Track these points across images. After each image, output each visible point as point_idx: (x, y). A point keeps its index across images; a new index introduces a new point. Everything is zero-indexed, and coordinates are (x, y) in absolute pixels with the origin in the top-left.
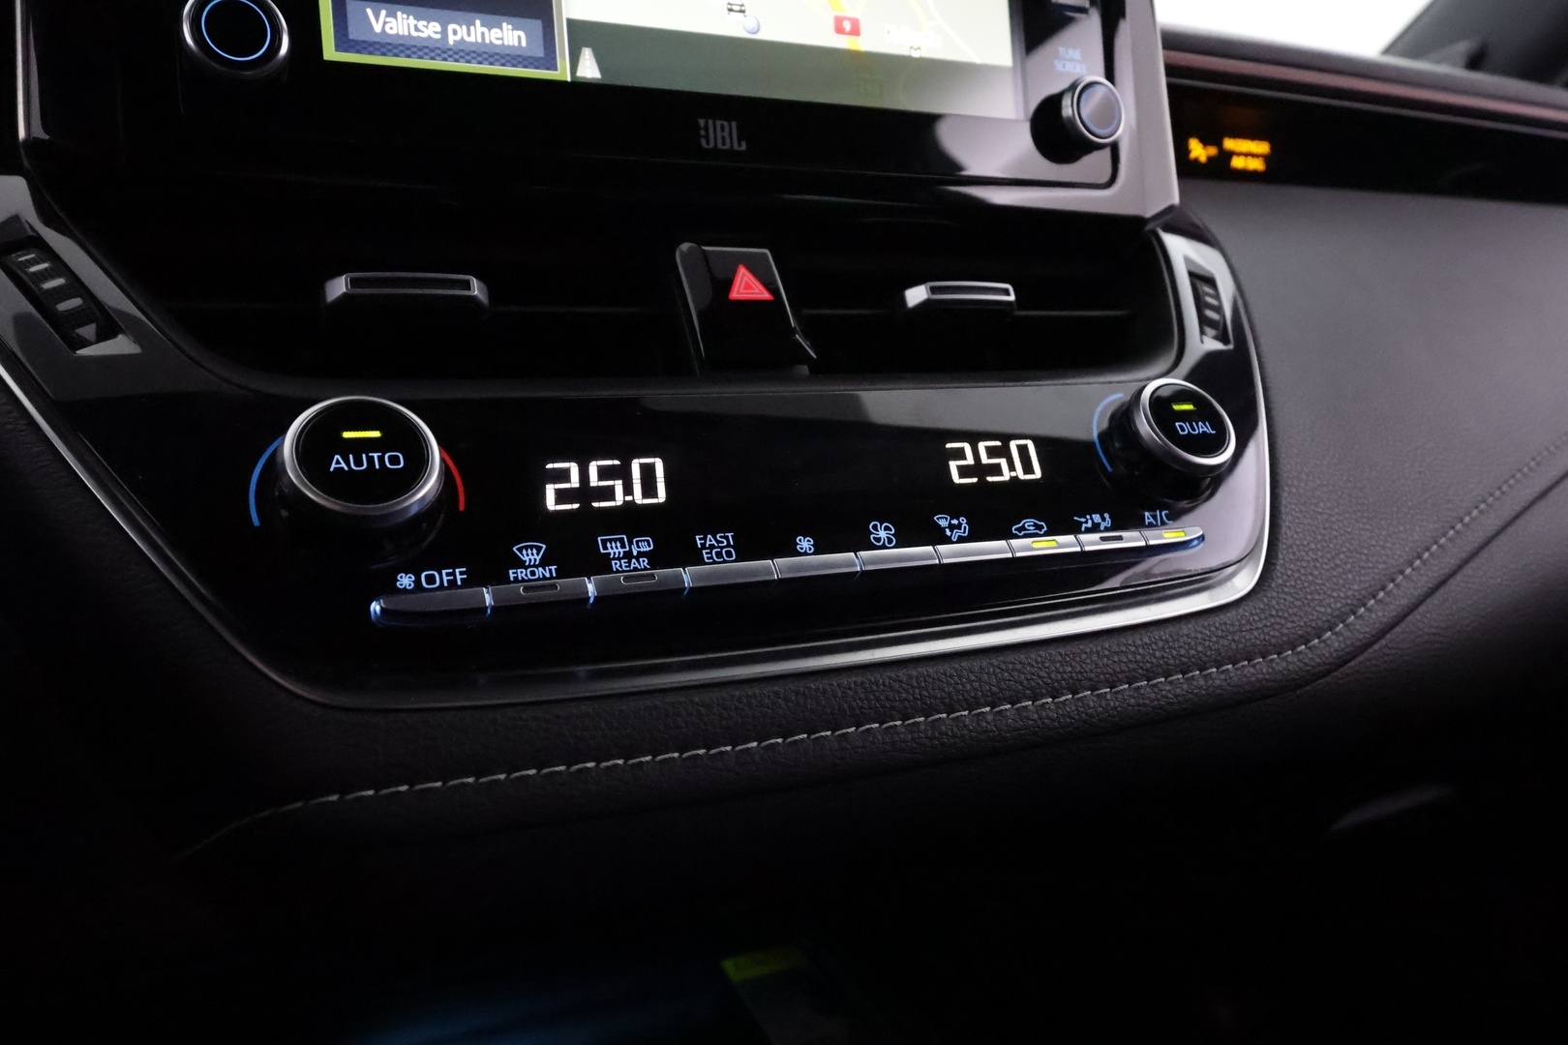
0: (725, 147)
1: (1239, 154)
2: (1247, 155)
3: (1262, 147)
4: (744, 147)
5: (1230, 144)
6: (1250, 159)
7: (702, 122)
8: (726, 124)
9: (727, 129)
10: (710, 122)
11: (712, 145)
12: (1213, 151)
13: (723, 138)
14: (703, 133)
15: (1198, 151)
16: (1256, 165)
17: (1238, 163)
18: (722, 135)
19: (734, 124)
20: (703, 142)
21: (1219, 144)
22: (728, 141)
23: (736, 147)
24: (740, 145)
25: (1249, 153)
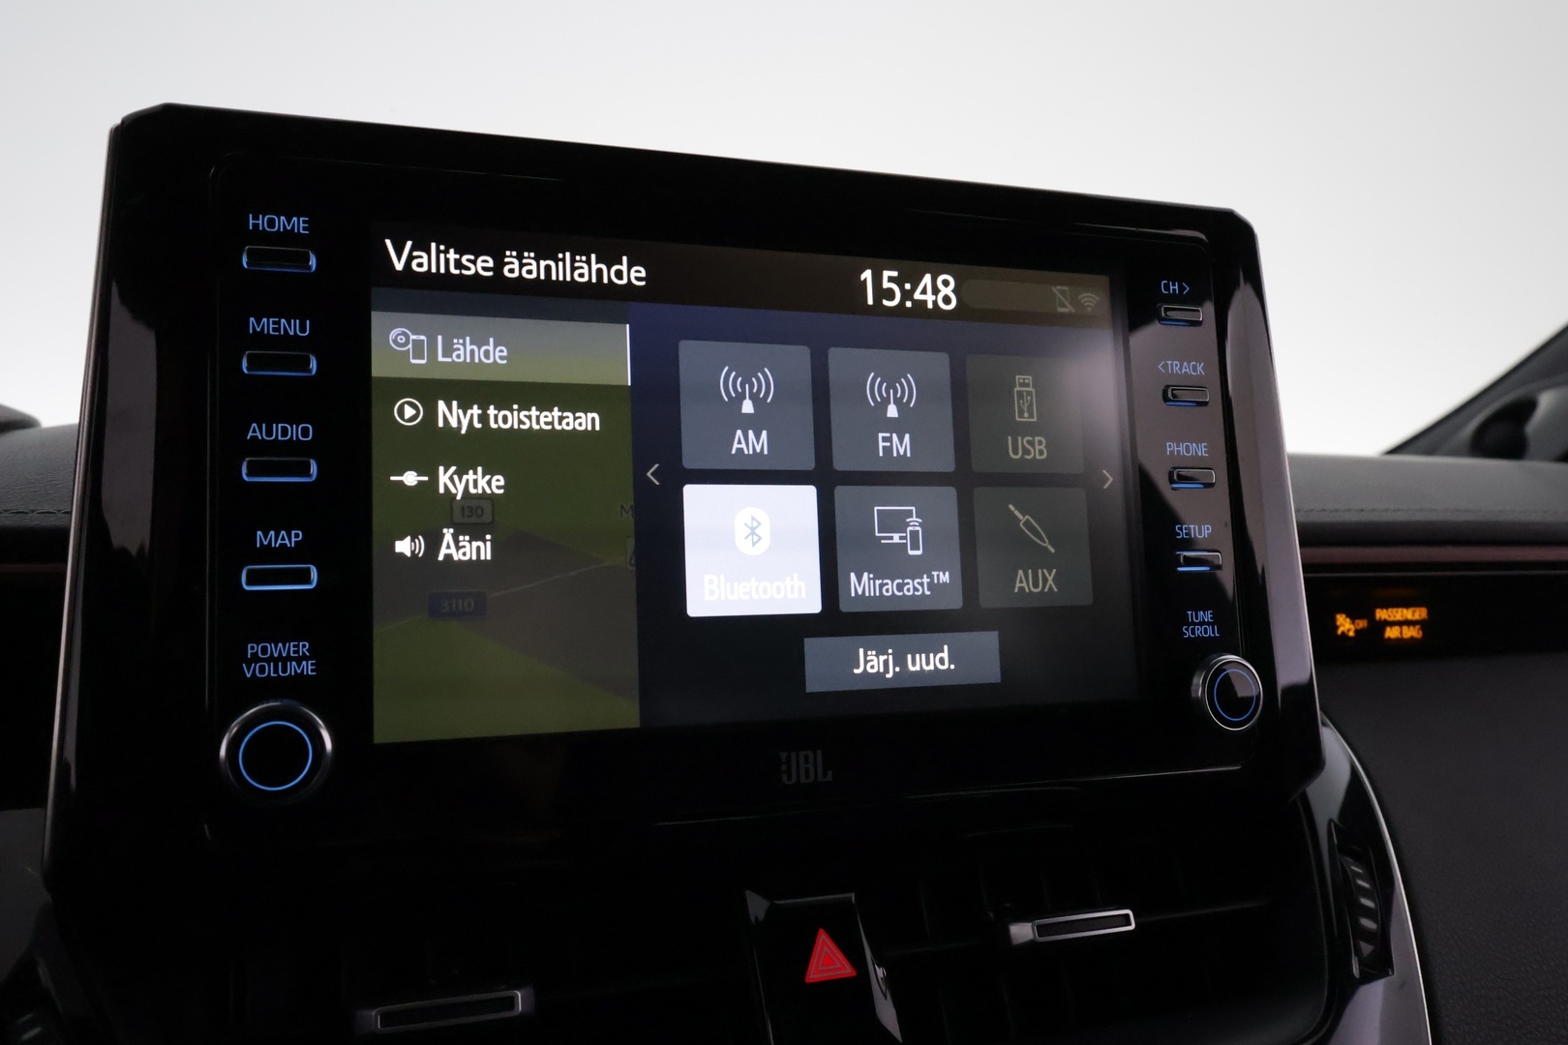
0: (809, 781)
1: (1393, 624)
2: (1401, 624)
3: (1419, 613)
4: (829, 778)
5: (1381, 614)
6: (1405, 628)
7: (784, 755)
8: (810, 753)
9: (811, 760)
10: (793, 755)
11: (794, 780)
12: (1362, 624)
13: (807, 771)
14: (784, 767)
15: (1345, 625)
16: (1410, 632)
17: (1392, 633)
18: (806, 767)
19: (819, 752)
20: (785, 778)
21: (1371, 617)
22: (812, 772)
23: (820, 778)
24: (825, 775)
25: (1402, 622)
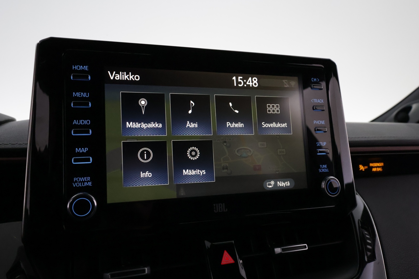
0: (221, 211)
1: (374, 167)
3: (381, 164)
4: (227, 211)
5: (371, 165)
6: (378, 168)
7: (214, 205)
8: (221, 204)
9: (222, 206)
10: (217, 204)
11: (217, 211)
12: (366, 167)
14: (215, 208)
15: (362, 168)
16: (379, 169)
17: (374, 170)
18: (220, 208)
19: (224, 204)
21: (368, 165)
22: (222, 209)
24: (225, 210)
25: (377, 167)
